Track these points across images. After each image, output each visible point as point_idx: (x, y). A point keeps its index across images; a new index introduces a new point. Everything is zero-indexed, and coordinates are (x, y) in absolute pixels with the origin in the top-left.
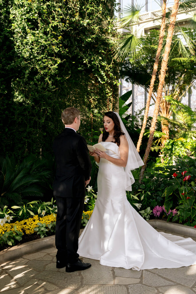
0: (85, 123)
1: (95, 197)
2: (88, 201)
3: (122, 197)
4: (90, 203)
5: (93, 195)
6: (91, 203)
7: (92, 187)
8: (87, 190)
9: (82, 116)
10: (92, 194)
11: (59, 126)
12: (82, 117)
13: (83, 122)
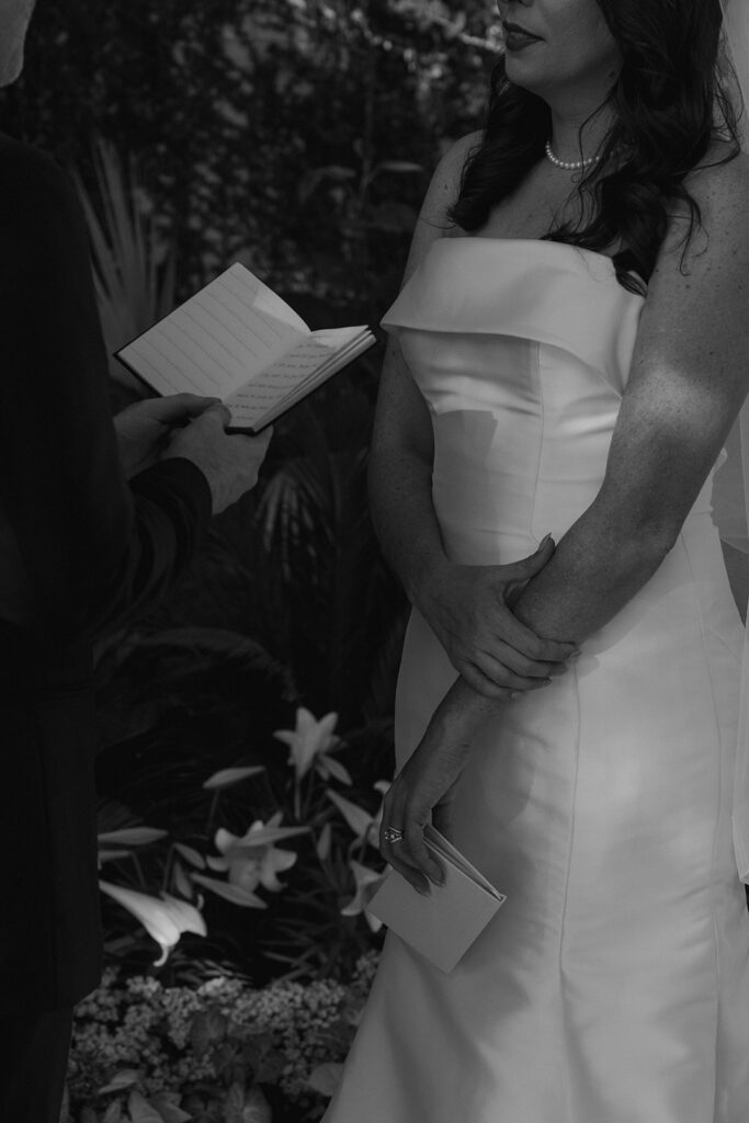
0: (304, 89)
1: (353, 835)
2: (280, 876)
3: (700, 950)
4: (304, 897)
5: (338, 819)
6: (319, 897)
7: (330, 720)
8: (285, 749)
9: (275, 19)
10: (329, 802)
11: (46, 115)
12: (278, 28)
13: (282, 81)
